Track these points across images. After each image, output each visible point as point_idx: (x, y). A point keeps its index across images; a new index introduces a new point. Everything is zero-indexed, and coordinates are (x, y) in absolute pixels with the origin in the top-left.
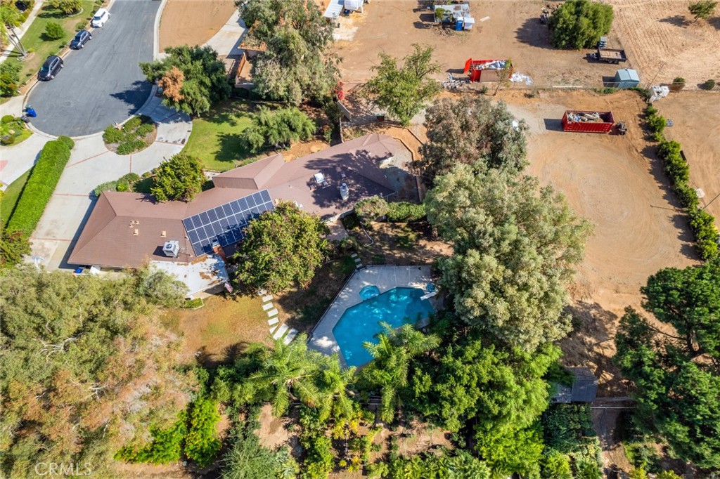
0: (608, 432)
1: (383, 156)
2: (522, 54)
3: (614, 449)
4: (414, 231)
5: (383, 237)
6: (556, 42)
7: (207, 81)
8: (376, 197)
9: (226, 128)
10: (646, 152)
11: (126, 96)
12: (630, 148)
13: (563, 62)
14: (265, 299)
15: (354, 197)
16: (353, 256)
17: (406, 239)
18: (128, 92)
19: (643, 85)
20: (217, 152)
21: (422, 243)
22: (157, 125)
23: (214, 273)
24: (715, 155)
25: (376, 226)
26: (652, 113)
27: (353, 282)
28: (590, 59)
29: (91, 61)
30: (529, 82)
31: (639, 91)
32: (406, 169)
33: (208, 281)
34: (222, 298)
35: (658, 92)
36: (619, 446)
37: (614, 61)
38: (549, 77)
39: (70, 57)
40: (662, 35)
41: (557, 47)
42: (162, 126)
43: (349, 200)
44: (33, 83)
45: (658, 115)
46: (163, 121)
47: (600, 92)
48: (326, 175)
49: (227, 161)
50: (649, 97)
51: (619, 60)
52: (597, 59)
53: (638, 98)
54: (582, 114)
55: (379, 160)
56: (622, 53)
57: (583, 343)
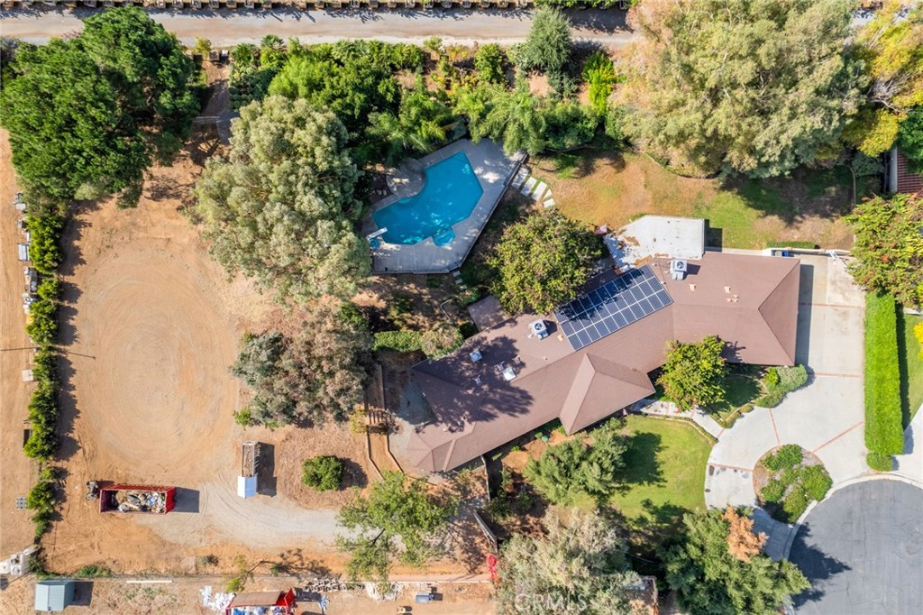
0: (216, 97)
3: (216, 81)
4: (392, 321)
5: (429, 313)
8: (437, 357)
10: (72, 449)
11: (826, 565)
12: (92, 456)
15: (464, 355)
17: (402, 309)
18: (825, 575)
19: (34, 581)
20: (660, 449)
21: (382, 304)
23: (622, 244)
27: (464, 250)
30: (206, 592)
31: (44, 571)
32: (399, 421)
33: (627, 234)
43: (470, 350)
47: (103, 570)
48: (502, 378)
49: (643, 434)
50: (33, 555)
53: (49, 555)
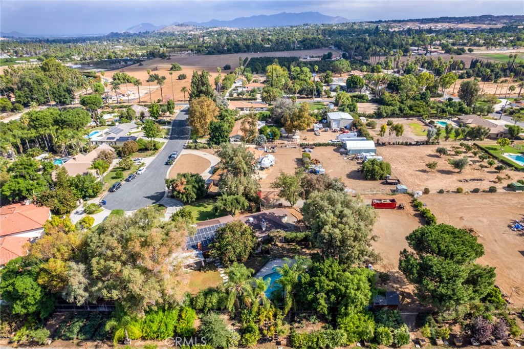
0: (412, 324)
1: (282, 215)
2: (350, 182)
3: (417, 331)
4: (299, 246)
5: (283, 249)
6: (365, 177)
7: (197, 186)
8: (279, 230)
9: (202, 209)
10: (416, 215)
11: (152, 198)
12: (407, 214)
13: (371, 185)
14: (221, 272)
15: (268, 229)
16: (268, 256)
17: (296, 249)
18: (152, 196)
19: (410, 191)
20: (198, 217)
21: (304, 250)
22: (166, 208)
23: (197, 257)
24: (449, 216)
25: (280, 244)
26: (416, 200)
27: (268, 265)
28: (383, 183)
29: (135, 185)
30: (354, 192)
31: (408, 194)
32: (294, 224)
33: (194, 260)
34: (199, 272)
35: (417, 193)
36: (419, 330)
37: (395, 184)
38: (364, 190)
39: (125, 184)
40: (417, 176)
41: (366, 180)
42: (169, 208)
43: (266, 230)
44: (106, 193)
45: (418, 201)
46: (170, 206)
47: (390, 195)
48: (254, 219)
49: (202, 220)
50: (414, 196)
51: (397, 183)
52: (387, 183)
53: (409, 196)
54: (380, 200)
55: (281, 217)
56: (398, 180)
57: (393, 287)
